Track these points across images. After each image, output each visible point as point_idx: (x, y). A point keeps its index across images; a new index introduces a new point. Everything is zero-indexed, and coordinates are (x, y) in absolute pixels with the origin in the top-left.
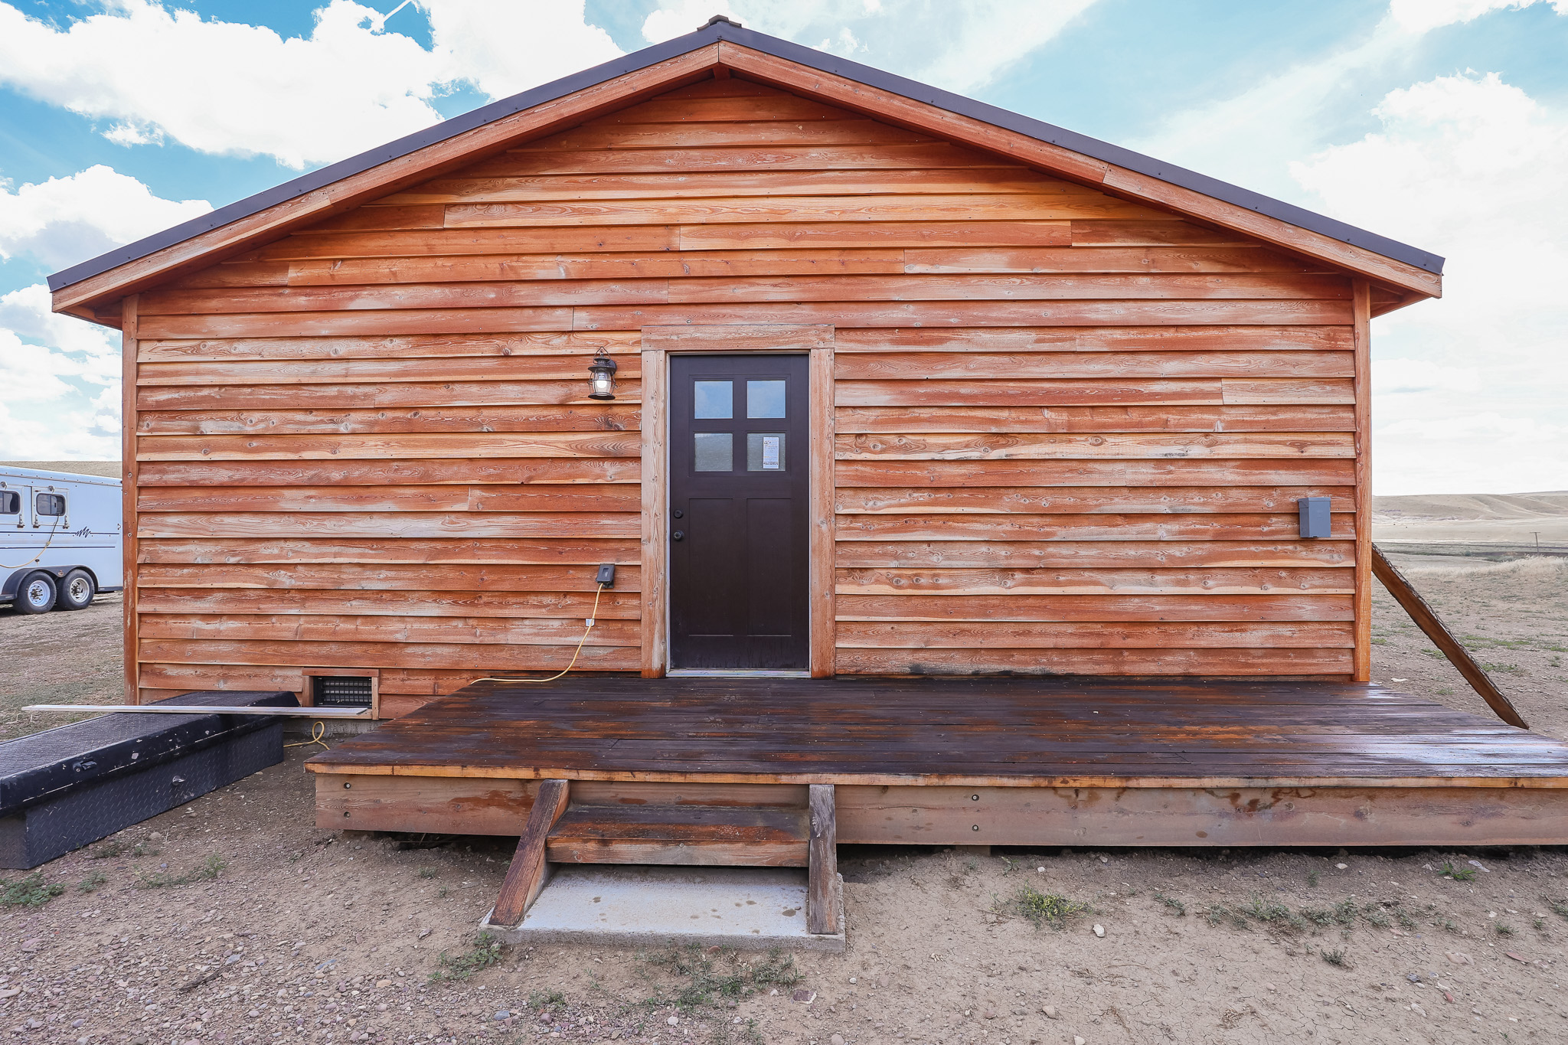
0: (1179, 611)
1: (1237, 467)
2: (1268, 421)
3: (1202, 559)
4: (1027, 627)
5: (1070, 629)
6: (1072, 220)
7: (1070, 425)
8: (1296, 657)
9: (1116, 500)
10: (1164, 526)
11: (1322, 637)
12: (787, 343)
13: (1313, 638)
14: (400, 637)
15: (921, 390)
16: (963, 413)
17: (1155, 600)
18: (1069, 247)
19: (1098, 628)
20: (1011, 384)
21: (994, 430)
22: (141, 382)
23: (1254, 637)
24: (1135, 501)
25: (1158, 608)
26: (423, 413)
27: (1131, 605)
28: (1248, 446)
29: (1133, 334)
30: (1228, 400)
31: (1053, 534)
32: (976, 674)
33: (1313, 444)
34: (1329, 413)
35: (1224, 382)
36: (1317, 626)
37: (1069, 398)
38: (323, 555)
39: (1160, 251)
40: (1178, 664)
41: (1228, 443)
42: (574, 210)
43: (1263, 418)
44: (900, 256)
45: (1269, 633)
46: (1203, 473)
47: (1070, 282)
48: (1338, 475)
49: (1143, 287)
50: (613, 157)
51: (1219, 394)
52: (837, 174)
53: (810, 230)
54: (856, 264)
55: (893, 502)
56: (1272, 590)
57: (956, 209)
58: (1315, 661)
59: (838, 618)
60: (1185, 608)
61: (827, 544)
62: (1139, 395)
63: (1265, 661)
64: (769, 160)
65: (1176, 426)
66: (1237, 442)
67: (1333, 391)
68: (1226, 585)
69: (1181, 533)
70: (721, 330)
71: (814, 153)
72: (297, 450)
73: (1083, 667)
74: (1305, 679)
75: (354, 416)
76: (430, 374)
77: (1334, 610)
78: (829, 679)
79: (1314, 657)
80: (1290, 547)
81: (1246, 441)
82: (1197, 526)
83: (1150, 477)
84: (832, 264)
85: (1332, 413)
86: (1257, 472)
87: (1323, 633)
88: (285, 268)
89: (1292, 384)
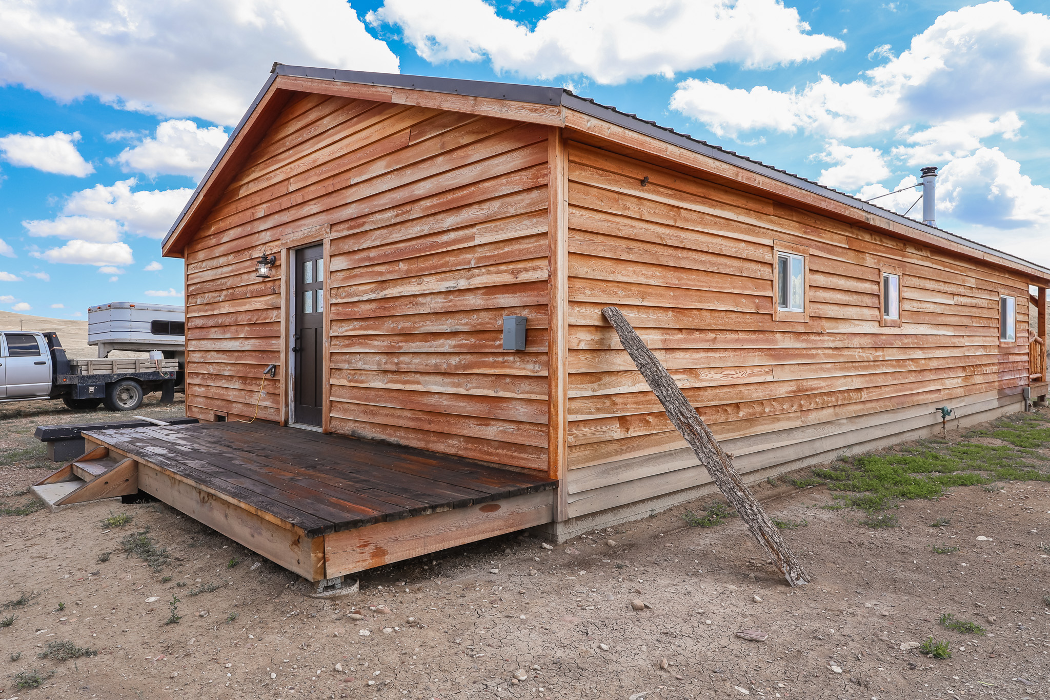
0: (455, 406)
1: (484, 294)
2: (497, 255)
3: (466, 367)
4: (392, 411)
5: (409, 414)
6: (411, 127)
7: (408, 271)
8: (515, 451)
9: (428, 323)
10: (449, 341)
11: (530, 436)
12: (316, 237)
13: (524, 437)
14: (231, 398)
15: (357, 257)
16: (370, 270)
17: (444, 397)
18: (408, 147)
19: (420, 415)
20: (388, 247)
21: (380, 279)
22: (189, 283)
23: (491, 432)
24: (435, 324)
25: (445, 403)
26: (237, 290)
27: (433, 400)
28: (489, 276)
29: (435, 201)
30: (477, 241)
31: (401, 347)
32: (372, 439)
33: (526, 270)
34: (534, 243)
35: (478, 227)
36: (529, 427)
37: (409, 252)
38: (220, 358)
39: (447, 134)
40: (453, 446)
41: (479, 275)
42: (267, 179)
43: (495, 252)
44: (350, 174)
45: (500, 429)
46: (466, 300)
47: (409, 171)
48: (539, 296)
49: (441, 164)
50: (275, 147)
51: (472, 238)
52: (332, 131)
53: (324, 168)
54: (338, 183)
55: (348, 328)
56: (501, 394)
57: (368, 137)
58: (525, 456)
59: (331, 399)
60: (457, 404)
61: (328, 355)
62: (437, 245)
63: (498, 451)
64: (313, 131)
65: (452, 265)
66: (484, 274)
67: (537, 223)
68: (477, 388)
69: (455, 346)
70: (300, 233)
71: (325, 121)
72: (213, 310)
73: (414, 441)
74: (519, 470)
75: (224, 293)
76: (236, 271)
77: (537, 414)
78: (329, 434)
79: (526, 453)
80: (511, 358)
81: (488, 273)
82: (464, 342)
83: (441, 305)
84: (330, 186)
85: (536, 242)
86: (492, 297)
87: (531, 432)
88: (210, 228)
89: (514, 222)
